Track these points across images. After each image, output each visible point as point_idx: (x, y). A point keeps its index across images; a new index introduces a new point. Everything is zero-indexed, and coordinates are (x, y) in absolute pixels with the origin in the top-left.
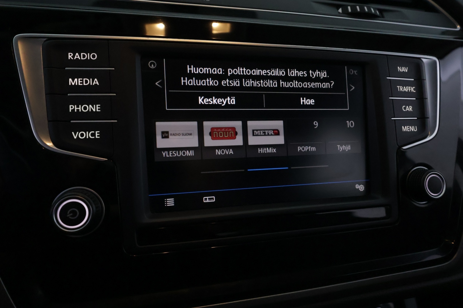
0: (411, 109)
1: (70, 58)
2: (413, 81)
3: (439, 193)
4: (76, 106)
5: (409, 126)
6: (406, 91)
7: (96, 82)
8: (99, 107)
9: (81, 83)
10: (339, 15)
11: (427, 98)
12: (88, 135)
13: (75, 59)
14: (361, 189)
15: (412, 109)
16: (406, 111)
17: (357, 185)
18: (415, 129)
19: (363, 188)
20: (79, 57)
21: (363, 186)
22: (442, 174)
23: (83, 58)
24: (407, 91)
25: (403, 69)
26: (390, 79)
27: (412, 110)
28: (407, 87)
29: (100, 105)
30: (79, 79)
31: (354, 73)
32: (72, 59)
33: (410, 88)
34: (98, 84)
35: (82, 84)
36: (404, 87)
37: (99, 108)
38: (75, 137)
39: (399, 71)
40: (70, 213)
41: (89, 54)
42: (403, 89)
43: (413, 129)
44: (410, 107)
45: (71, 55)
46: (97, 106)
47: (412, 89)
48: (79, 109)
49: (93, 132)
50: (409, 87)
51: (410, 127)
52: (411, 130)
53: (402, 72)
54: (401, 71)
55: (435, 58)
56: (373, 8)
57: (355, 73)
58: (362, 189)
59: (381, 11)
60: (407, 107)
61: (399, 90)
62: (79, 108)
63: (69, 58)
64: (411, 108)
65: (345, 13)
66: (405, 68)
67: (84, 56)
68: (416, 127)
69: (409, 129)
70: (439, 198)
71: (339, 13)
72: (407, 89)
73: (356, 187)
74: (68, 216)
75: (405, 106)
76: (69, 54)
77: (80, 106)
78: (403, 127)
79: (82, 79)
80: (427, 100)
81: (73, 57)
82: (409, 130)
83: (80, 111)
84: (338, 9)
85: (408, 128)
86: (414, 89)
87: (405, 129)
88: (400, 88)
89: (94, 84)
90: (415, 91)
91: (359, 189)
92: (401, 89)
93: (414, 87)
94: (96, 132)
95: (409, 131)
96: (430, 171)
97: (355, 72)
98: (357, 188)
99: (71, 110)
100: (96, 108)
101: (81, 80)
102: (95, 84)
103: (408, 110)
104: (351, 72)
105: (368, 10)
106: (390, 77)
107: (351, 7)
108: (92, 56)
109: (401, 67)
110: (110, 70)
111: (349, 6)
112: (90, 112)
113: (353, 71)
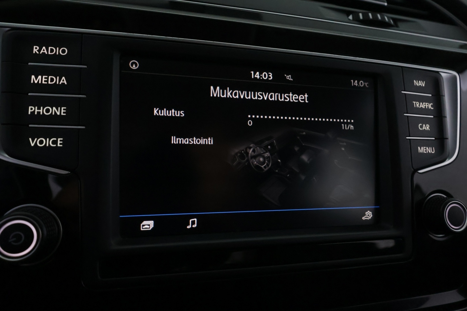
0: (428, 128)
1: (35, 52)
2: (430, 96)
3: (460, 225)
4: (36, 108)
5: (425, 147)
6: (423, 107)
7: (64, 80)
8: (64, 109)
9: (45, 81)
10: (349, 21)
11: (446, 116)
12: (49, 142)
13: (41, 53)
14: (369, 217)
15: (429, 128)
16: (422, 130)
18: (433, 151)
19: (371, 215)
20: (46, 51)
21: (371, 212)
22: (464, 204)
23: (50, 52)
24: (424, 107)
25: (420, 83)
26: (405, 94)
27: (429, 130)
28: (424, 103)
30: (44, 77)
31: (365, 85)
32: (38, 53)
33: (428, 105)
34: (66, 83)
35: (46, 83)
36: (421, 103)
37: (65, 111)
38: (32, 145)
39: (415, 85)
40: (13, 237)
41: (58, 48)
42: (419, 105)
43: (430, 150)
44: (427, 125)
45: (36, 48)
46: (62, 108)
47: (430, 106)
48: (40, 112)
49: (55, 139)
51: (427, 148)
52: (427, 152)
53: (418, 86)
54: (417, 85)
55: (455, 73)
56: (387, 17)
57: (366, 85)
59: (394, 19)
60: (424, 125)
61: (415, 106)
62: (40, 110)
64: (428, 126)
65: (356, 19)
66: (422, 82)
67: (52, 51)
68: (434, 148)
69: (425, 150)
70: (460, 231)
71: (349, 20)
72: (424, 105)
74: (10, 240)
75: (421, 124)
76: (35, 47)
77: (42, 108)
78: (419, 148)
79: (47, 77)
80: (446, 118)
81: (39, 51)
82: (426, 151)
83: (41, 113)
84: (348, 16)
85: (425, 149)
86: (432, 106)
87: (422, 150)
88: (416, 104)
89: (60, 83)
90: (433, 108)
92: (417, 105)
93: (432, 104)
94: (59, 139)
95: (426, 152)
96: (450, 199)
97: (366, 84)
99: (31, 112)
100: (61, 111)
101: (45, 78)
102: (62, 83)
103: (425, 129)
104: (362, 84)
105: (381, 18)
106: (404, 91)
107: (363, 14)
108: (61, 51)
109: (417, 81)
110: (81, 68)
111: (360, 12)
112: (53, 115)
113: (364, 83)
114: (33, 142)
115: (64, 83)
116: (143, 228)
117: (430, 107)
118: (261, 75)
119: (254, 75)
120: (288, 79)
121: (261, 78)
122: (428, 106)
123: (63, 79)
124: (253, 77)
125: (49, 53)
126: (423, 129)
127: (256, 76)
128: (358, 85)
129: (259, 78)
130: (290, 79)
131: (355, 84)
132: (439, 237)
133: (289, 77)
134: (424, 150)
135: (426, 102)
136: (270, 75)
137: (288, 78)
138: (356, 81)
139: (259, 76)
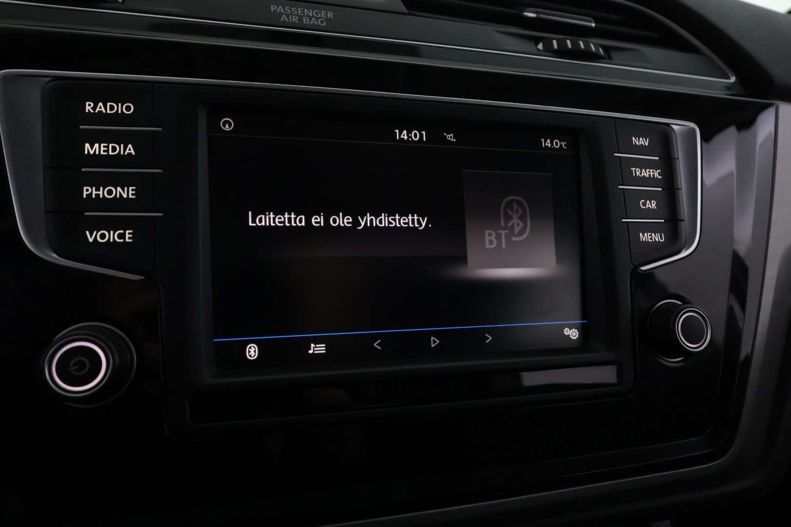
0: (653, 205)
1: (89, 110)
2: (657, 160)
3: (700, 342)
4: (94, 188)
6: (646, 176)
8: (132, 190)
9: (104, 151)
10: (538, 53)
11: (680, 188)
12: (113, 236)
13: (96, 111)
14: (573, 336)
15: (656, 205)
16: (645, 209)
17: (566, 329)
18: (662, 239)
19: (576, 333)
20: (103, 109)
21: (576, 331)
22: (704, 312)
23: (110, 110)
24: (648, 176)
25: (641, 142)
26: (619, 157)
27: (656, 208)
28: (647, 170)
29: (134, 188)
30: (102, 145)
31: (561, 145)
32: (92, 111)
33: (653, 172)
34: (134, 154)
35: (106, 153)
36: (643, 170)
37: (134, 192)
38: (91, 240)
39: (634, 143)
40: (75, 365)
41: (120, 104)
42: (641, 173)
43: (657, 238)
44: (652, 201)
45: (89, 105)
46: (130, 188)
47: (656, 174)
48: (99, 194)
49: (122, 232)
50: (650, 169)
51: (653, 234)
52: (654, 240)
53: (639, 146)
54: (638, 144)
55: (692, 125)
56: (593, 44)
58: (575, 336)
59: (606, 48)
60: (648, 202)
61: (634, 175)
62: (100, 191)
63: (87, 111)
64: (654, 203)
65: (548, 49)
66: (644, 139)
67: (112, 108)
68: (663, 234)
69: (651, 237)
70: (699, 351)
71: (539, 50)
73: (565, 332)
74: (71, 369)
75: (644, 201)
76: (87, 103)
77: (101, 188)
78: (641, 234)
79: (106, 145)
80: (680, 191)
81: (94, 108)
82: (650, 239)
83: (101, 196)
84: (537, 44)
85: (650, 235)
86: (659, 174)
87: (645, 237)
88: (635, 171)
89: (126, 153)
90: (661, 177)
91: (569, 335)
92: (638, 173)
93: (660, 171)
94: (127, 232)
95: (651, 241)
96: (684, 306)
97: (563, 144)
98: (566, 334)
99: (87, 195)
100: (129, 193)
101: (104, 147)
102: (128, 153)
103: (649, 208)
104: (557, 144)
105: (584, 46)
106: (619, 153)
107: (558, 40)
108: (125, 108)
109: (637, 138)
110: (154, 131)
111: (555, 39)
112: (118, 198)
113: (560, 143)
114: (91, 237)
115: (131, 153)
117: (656, 175)
118: (410, 135)
119: (400, 135)
120: (449, 140)
121: (410, 139)
123: (130, 148)
124: (398, 138)
125: (108, 112)
126: (647, 207)
127: (402, 137)
128: (551, 146)
130: (452, 140)
131: (546, 145)
132: (675, 361)
133: (450, 137)
134: (649, 237)
136: (423, 134)
137: (449, 138)
138: (549, 140)
139: (407, 136)
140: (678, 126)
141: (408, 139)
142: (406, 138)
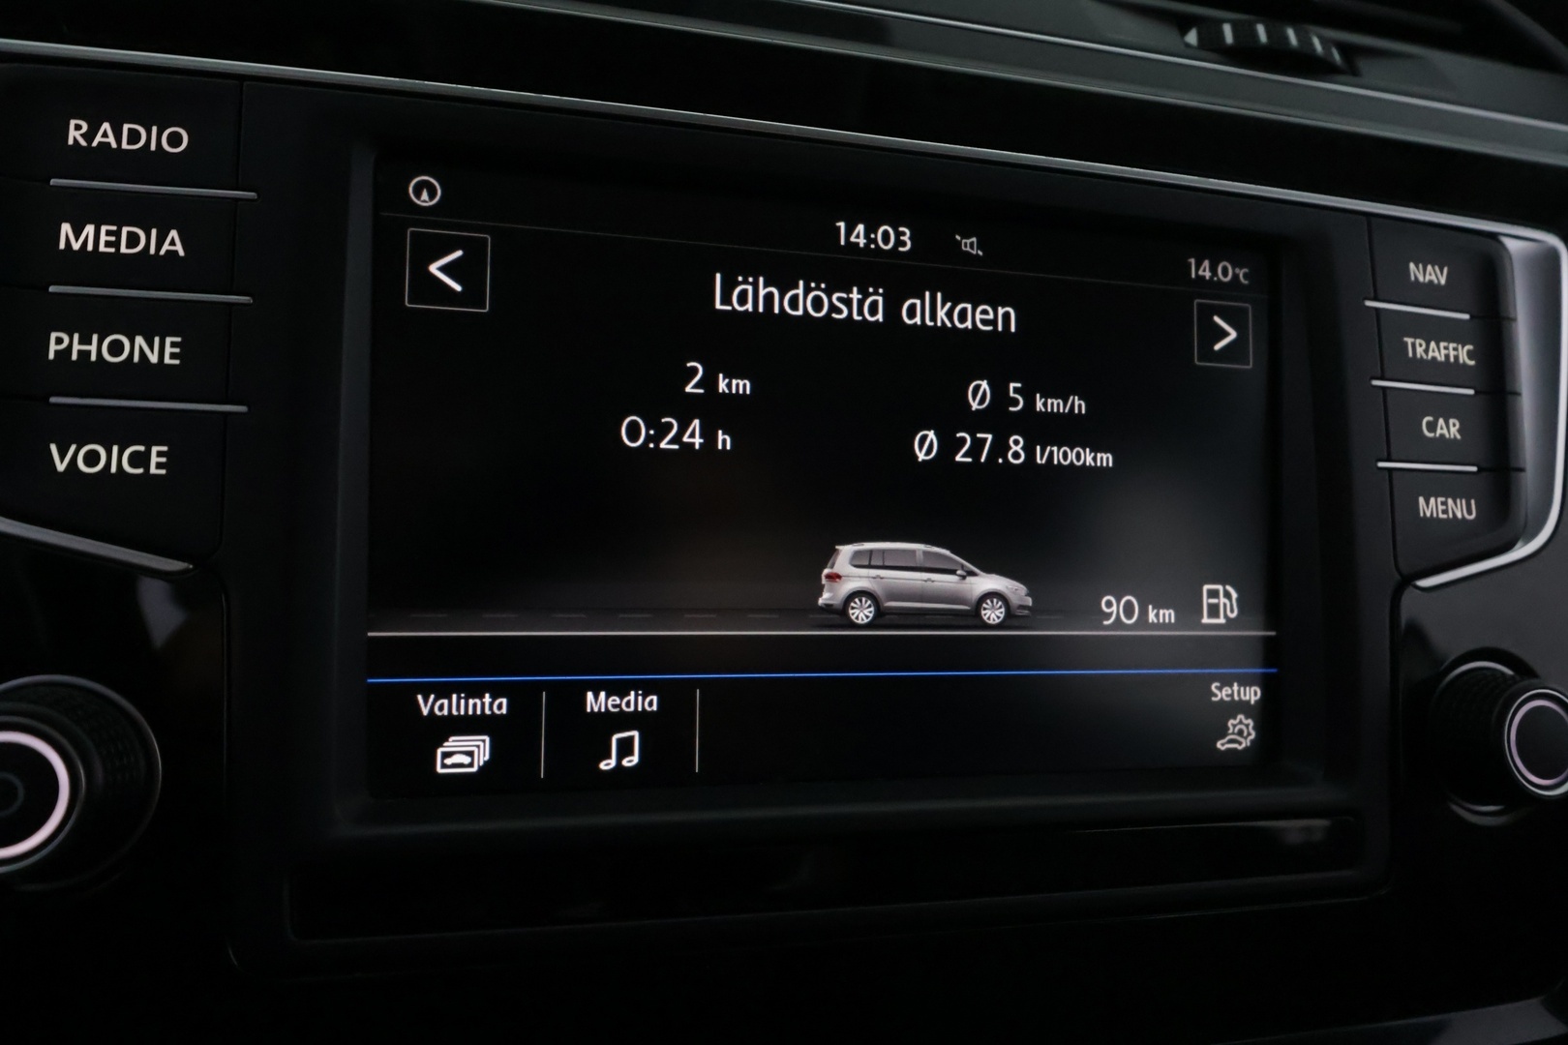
0: (1454, 430)
1: (75, 138)
2: (1466, 320)
3: (1562, 773)
4: (76, 337)
5: (1443, 499)
6: (1439, 358)
8: (173, 345)
9: (108, 244)
10: (1187, 51)
11: (1518, 390)
12: (119, 459)
13: (95, 144)
14: (1243, 738)
15: (1459, 431)
16: (1435, 439)
18: (1470, 512)
19: (1251, 730)
20: (111, 140)
21: (1251, 723)
23: (129, 143)
24: (1443, 359)
26: (1377, 309)
27: (1459, 437)
28: (1442, 344)
29: (178, 339)
30: (104, 229)
31: (1236, 276)
32: (83, 143)
33: (1455, 349)
34: (181, 253)
35: (112, 250)
36: (1433, 344)
37: (177, 350)
38: (61, 467)
39: (1413, 278)
41: (154, 129)
42: (1426, 351)
43: (1460, 509)
44: (1451, 421)
45: (78, 127)
46: (169, 340)
47: (1462, 354)
48: (89, 352)
49: (142, 448)
50: (1449, 342)
51: (1450, 501)
52: (1451, 516)
53: (1424, 284)
54: (1421, 279)
55: (1553, 240)
56: (1320, 39)
57: (1241, 276)
58: (1246, 738)
59: (1345, 49)
60: (1441, 421)
61: (1411, 354)
62: (90, 343)
63: (71, 142)
64: (1454, 425)
65: (1211, 45)
66: (1437, 268)
67: (134, 137)
68: (1473, 502)
69: (1444, 507)
70: (1561, 795)
71: (1188, 45)
72: (1443, 352)
75: (1430, 418)
76: (73, 123)
77: (95, 338)
78: (1421, 500)
79: (114, 228)
80: (1518, 398)
81: (89, 136)
82: (1445, 512)
83: (93, 358)
84: (1184, 32)
85: (1443, 503)
86: (1470, 355)
87: (1431, 507)
88: (1414, 345)
89: (162, 252)
90: (1472, 363)
92: (1420, 351)
93: (1471, 347)
94: (155, 449)
95: (1445, 516)
96: (1526, 683)
97: (1241, 273)
99: (56, 352)
100: (164, 351)
101: (108, 233)
102: (168, 251)
103: (1442, 436)
104: (1225, 272)
105: (1299, 40)
106: (1376, 299)
107: (1235, 27)
108: (169, 140)
109: (1421, 266)
110: (236, 200)
111: (1227, 21)
112: (136, 364)
113: (1233, 269)
114: (62, 461)
115: (176, 252)
116: (444, 766)
117: (1463, 357)
118: (873, 236)
119: (849, 233)
120: (968, 252)
121: (873, 246)
122: (1455, 353)
123: (173, 239)
124: (843, 243)
125: (125, 146)
126: (1438, 435)
127: (853, 239)
128: (1211, 278)
129: (865, 244)
130: (975, 252)
131: (1201, 273)
132: (1484, 814)
133: (969, 245)
134: (1440, 508)
135: (1449, 341)
136: (904, 234)
137: (966, 246)
138: (1206, 263)
139: (865, 238)
140: (1520, 242)
141: (867, 245)
142: (862, 242)
